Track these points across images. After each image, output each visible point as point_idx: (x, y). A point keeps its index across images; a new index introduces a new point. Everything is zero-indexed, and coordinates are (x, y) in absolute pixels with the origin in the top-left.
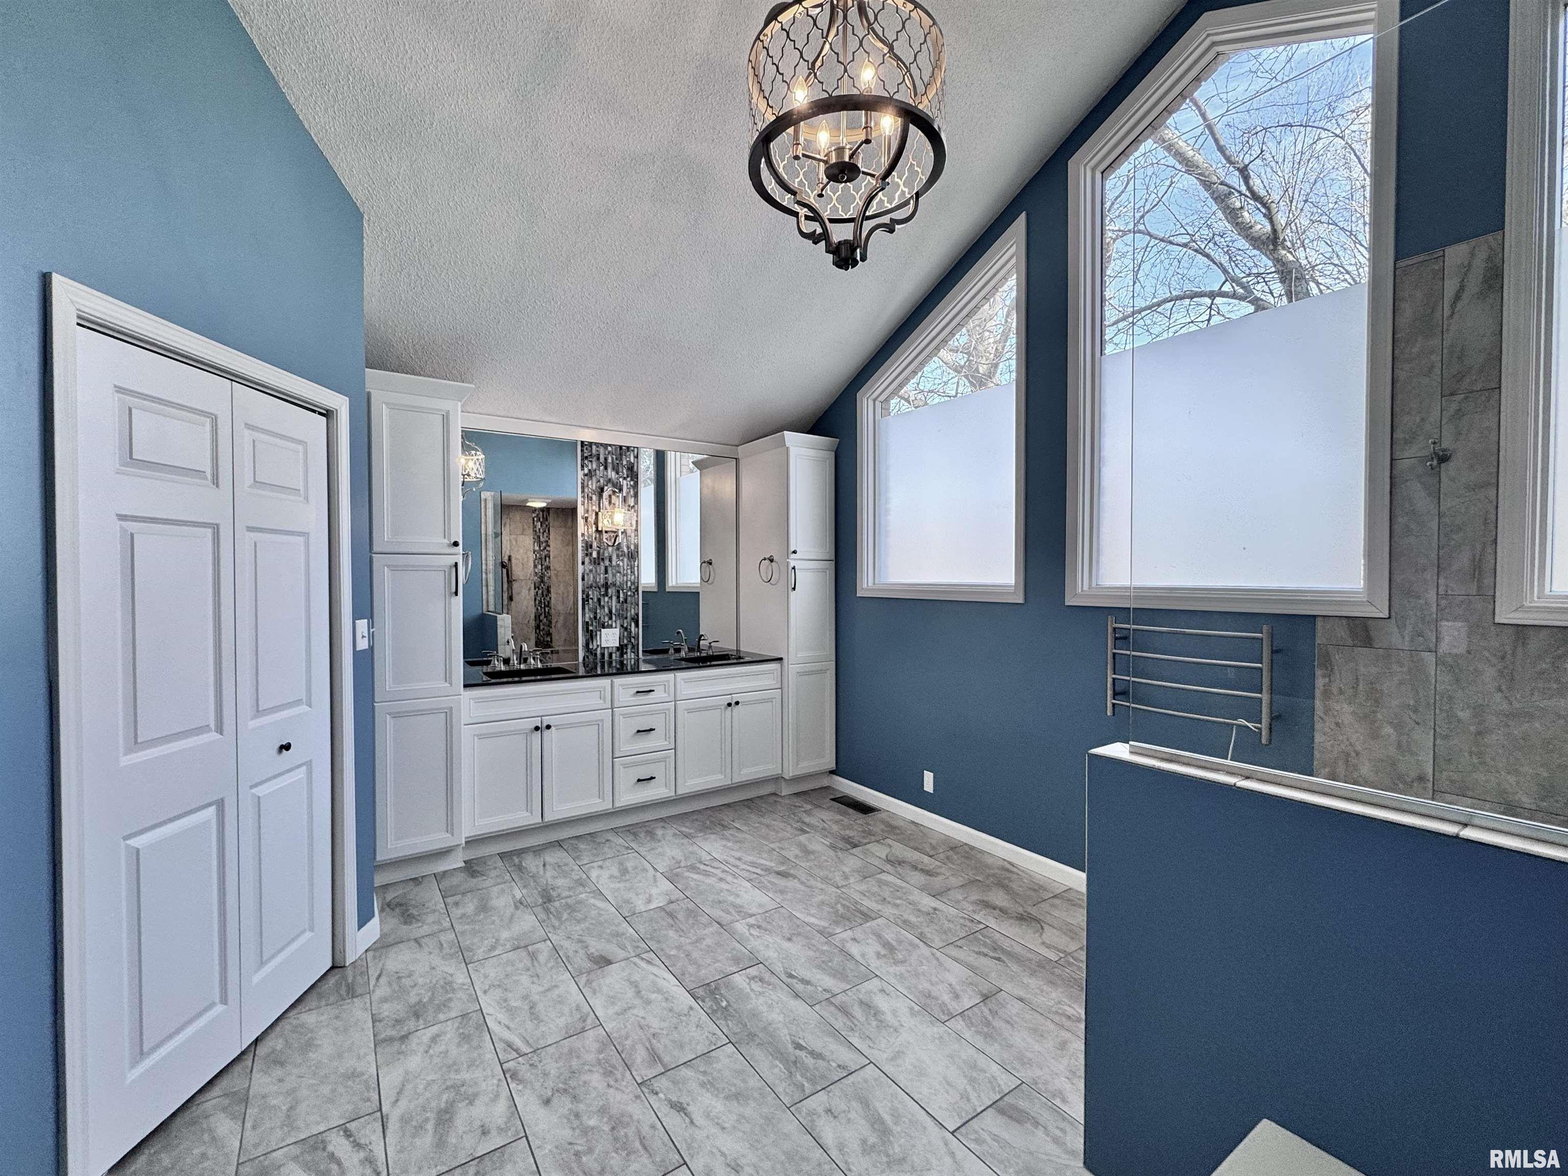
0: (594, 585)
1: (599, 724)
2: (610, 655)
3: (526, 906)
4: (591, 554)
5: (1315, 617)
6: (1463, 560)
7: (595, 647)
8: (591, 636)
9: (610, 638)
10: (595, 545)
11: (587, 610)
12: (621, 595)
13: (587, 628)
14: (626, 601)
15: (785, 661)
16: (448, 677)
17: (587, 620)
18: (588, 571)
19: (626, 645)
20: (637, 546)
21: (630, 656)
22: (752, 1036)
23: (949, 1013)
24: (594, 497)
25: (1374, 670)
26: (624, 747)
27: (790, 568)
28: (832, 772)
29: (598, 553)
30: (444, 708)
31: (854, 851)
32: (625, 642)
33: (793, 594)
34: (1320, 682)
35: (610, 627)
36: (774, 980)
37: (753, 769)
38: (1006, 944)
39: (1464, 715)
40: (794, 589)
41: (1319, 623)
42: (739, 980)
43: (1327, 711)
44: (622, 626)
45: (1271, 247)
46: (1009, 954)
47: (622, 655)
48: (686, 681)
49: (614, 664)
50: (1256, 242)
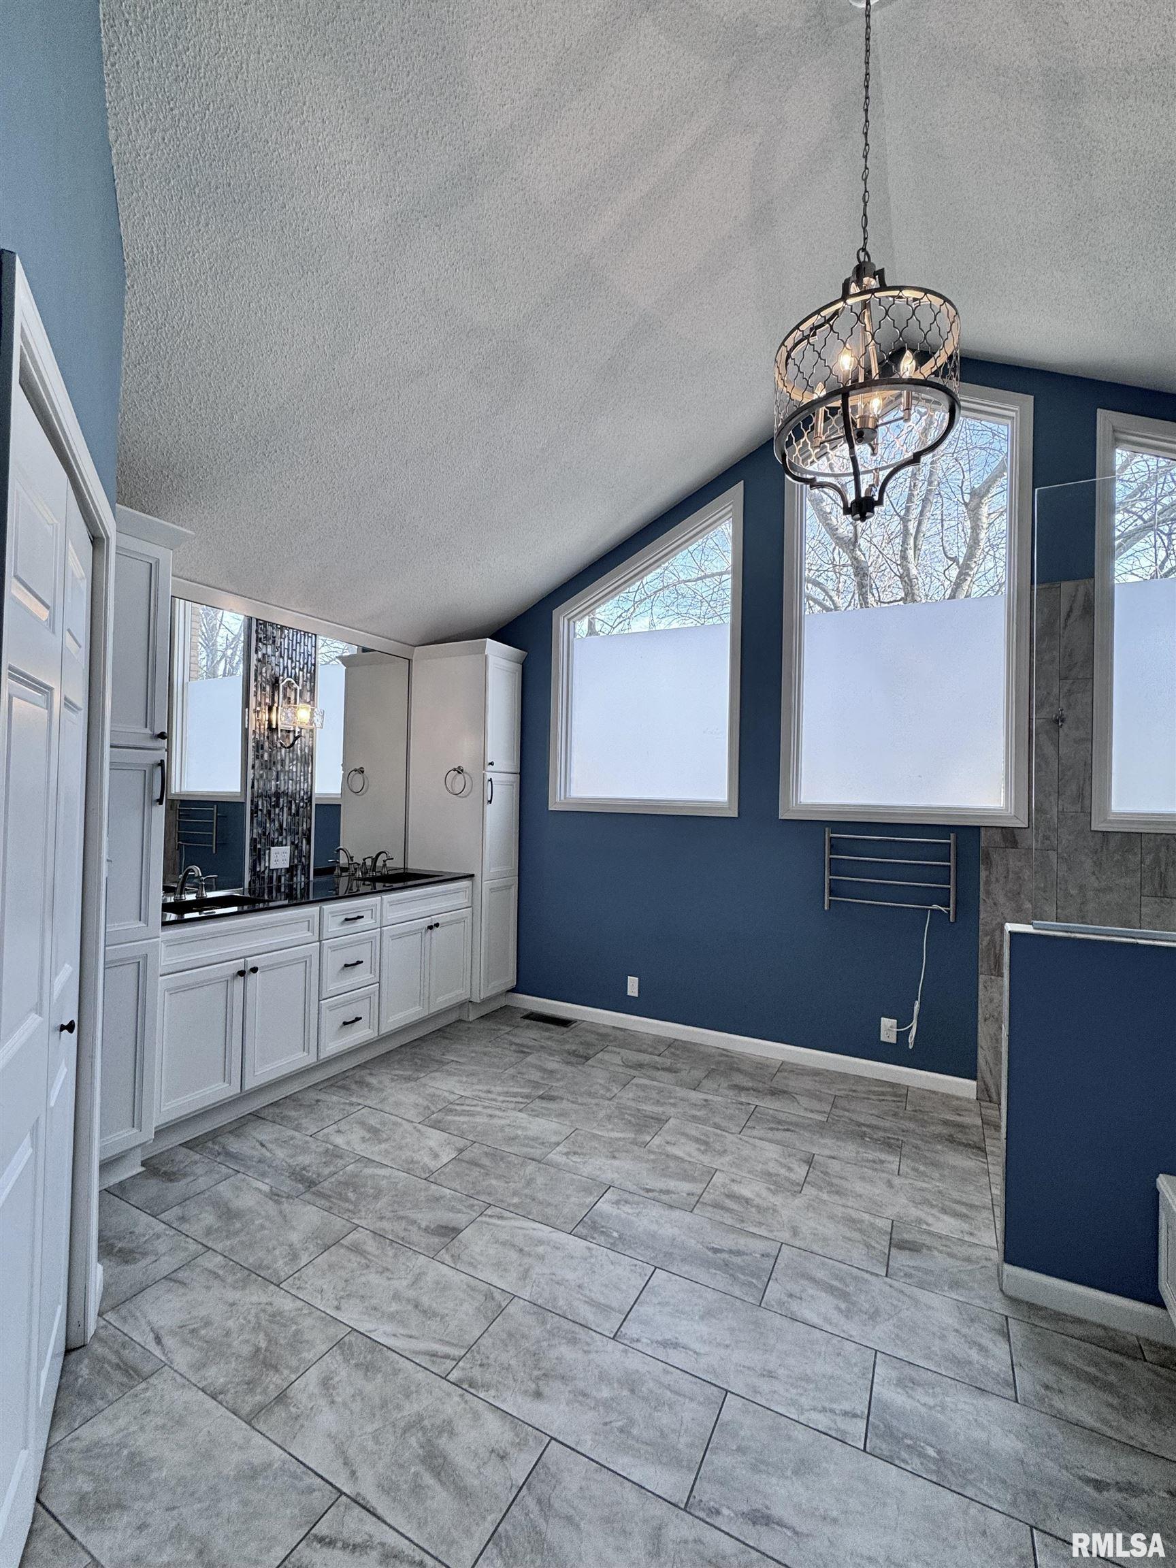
0: (264, 794)
1: (305, 961)
2: (279, 878)
3: (287, 1198)
4: (262, 756)
5: (979, 827)
6: (1073, 788)
7: (263, 869)
8: (258, 856)
9: (280, 857)
10: (266, 745)
11: (255, 825)
12: (293, 807)
13: (255, 846)
14: (297, 812)
15: (478, 878)
16: (142, 915)
17: (255, 836)
18: (257, 776)
19: (296, 866)
20: (312, 749)
21: (300, 879)
22: (668, 1255)
23: (798, 1184)
24: (268, 689)
25: (1019, 864)
26: (331, 987)
27: (486, 781)
28: (513, 990)
29: (270, 756)
30: (135, 957)
31: (590, 1062)
32: (296, 861)
33: (488, 807)
34: (983, 874)
35: (280, 844)
36: (636, 1198)
37: (447, 996)
38: (783, 1117)
39: (1074, 892)
40: (490, 802)
41: (983, 832)
42: (604, 1206)
43: (988, 893)
44: (293, 843)
45: (851, 547)
46: (797, 1125)
47: (291, 879)
48: (392, 904)
49: (283, 890)
50: (839, 540)
